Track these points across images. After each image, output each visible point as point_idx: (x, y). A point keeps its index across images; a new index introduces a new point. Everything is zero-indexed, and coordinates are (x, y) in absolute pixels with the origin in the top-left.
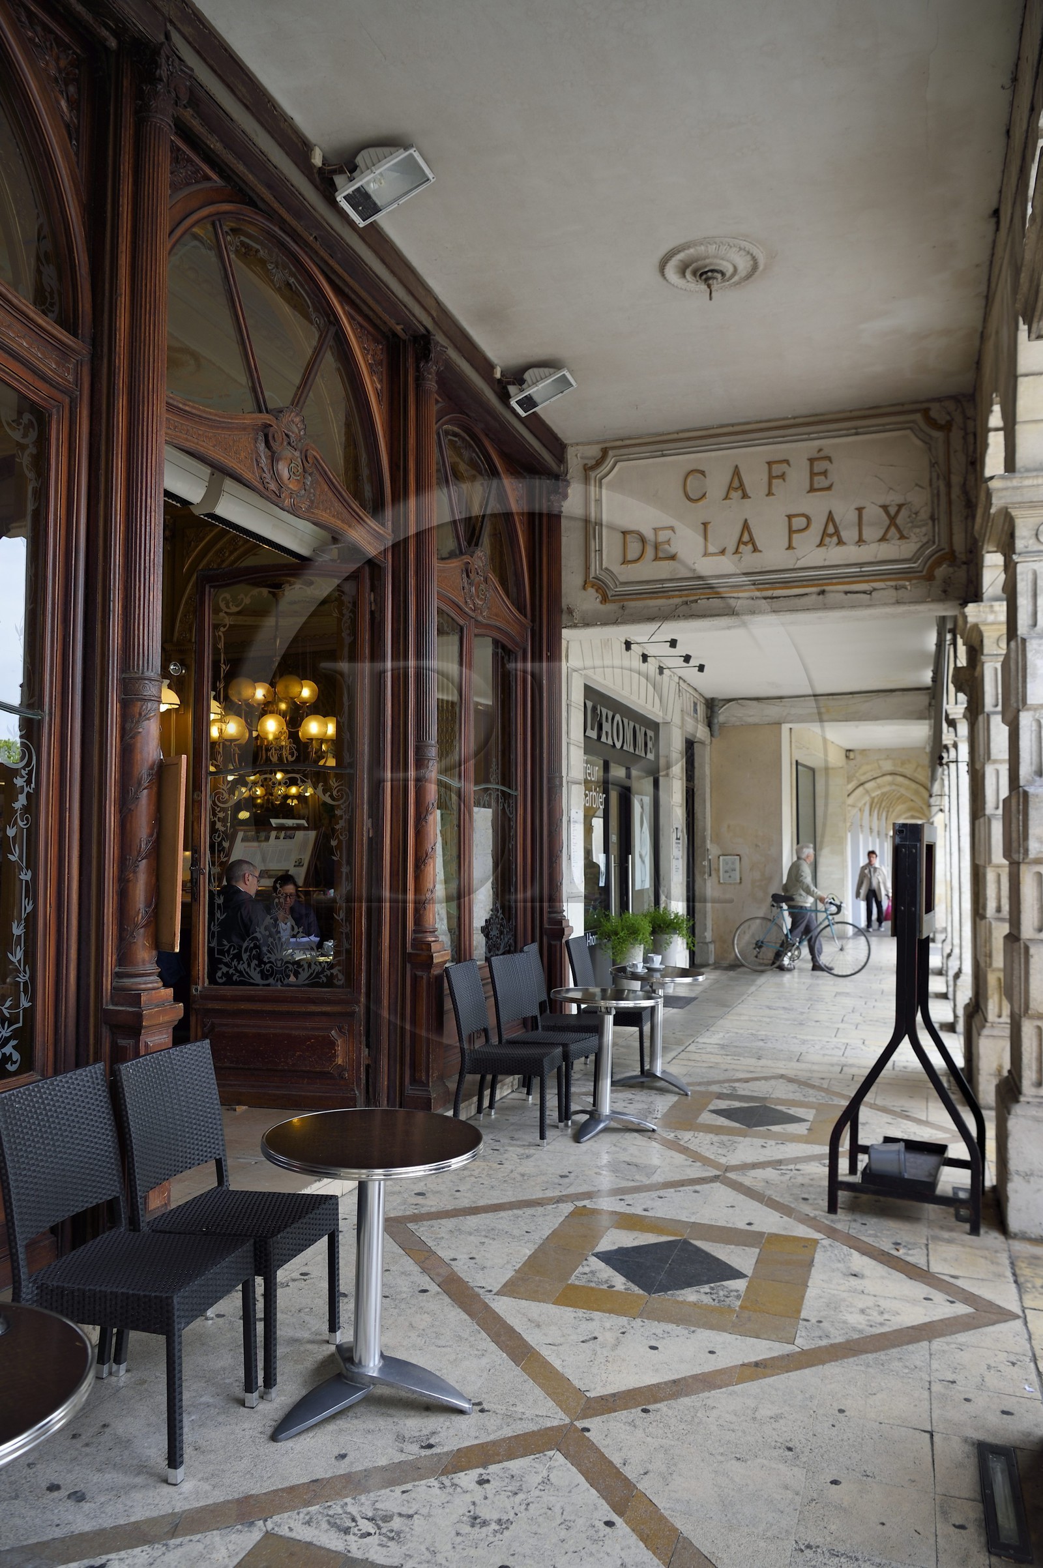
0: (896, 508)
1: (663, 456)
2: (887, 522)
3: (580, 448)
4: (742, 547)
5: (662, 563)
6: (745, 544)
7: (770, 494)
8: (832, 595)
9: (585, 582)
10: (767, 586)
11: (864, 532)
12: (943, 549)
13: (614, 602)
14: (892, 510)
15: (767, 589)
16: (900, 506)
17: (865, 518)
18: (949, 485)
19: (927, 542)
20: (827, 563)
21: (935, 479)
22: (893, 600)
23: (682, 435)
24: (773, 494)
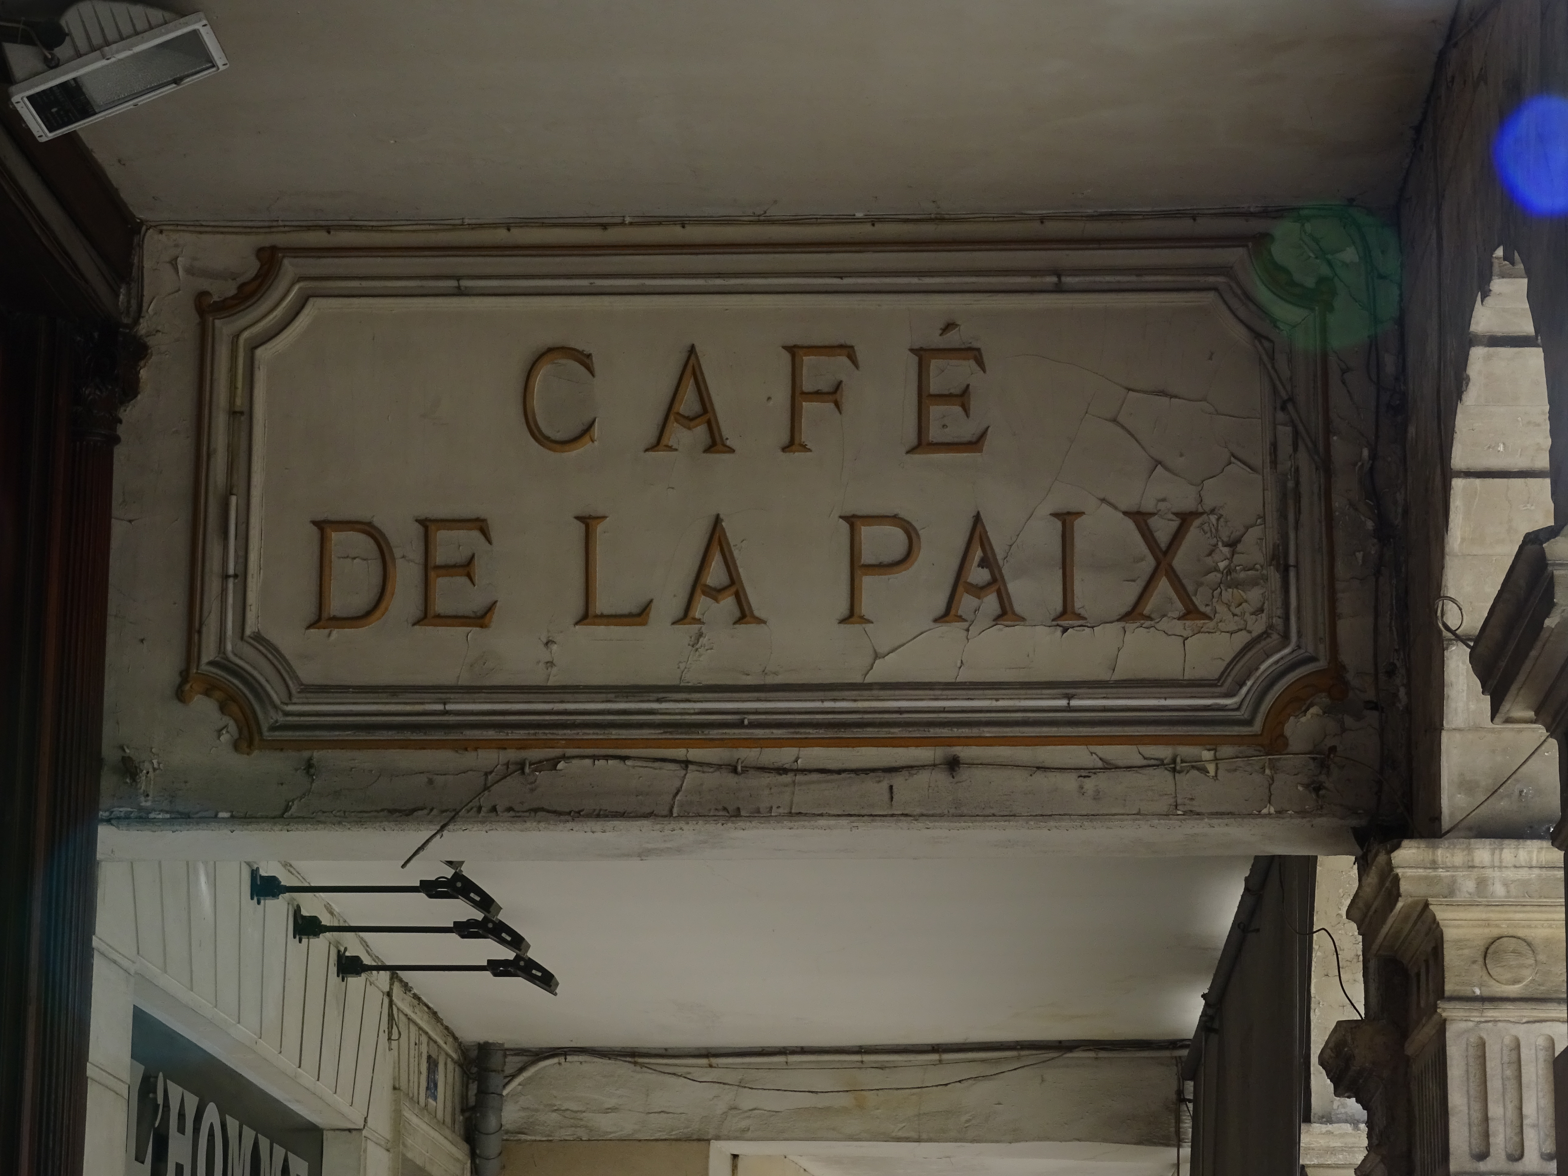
0: (1175, 524)
1: (460, 292)
2: (1149, 563)
3: (187, 238)
4: (702, 604)
5: (443, 632)
6: (715, 593)
7: (793, 444)
8: (980, 774)
9: (185, 676)
10: (778, 733)
11: (1078, 587)
12: (1312, 659)
13: (280, 746)
14: (1163, 530)
15: (778, 743)
16: (1185, 519)
17: (1080, 544)
18: (1326, 467)
19: (1265, 635)
20: (964, 676)
21: (1285, 447)
22: (1163, 805)
23: (520, 236)
24: (804, 448)
